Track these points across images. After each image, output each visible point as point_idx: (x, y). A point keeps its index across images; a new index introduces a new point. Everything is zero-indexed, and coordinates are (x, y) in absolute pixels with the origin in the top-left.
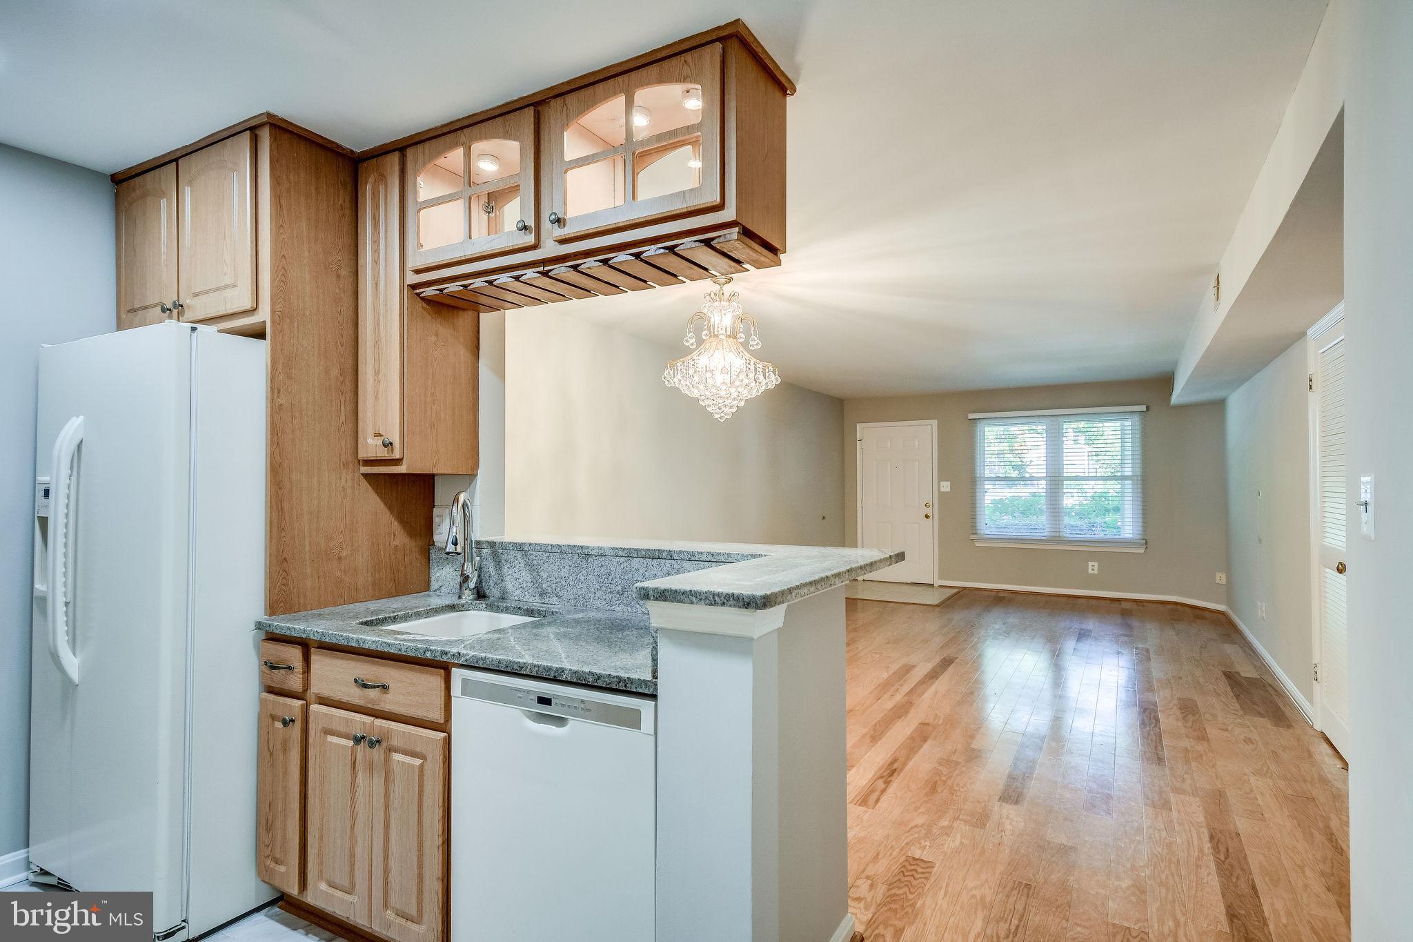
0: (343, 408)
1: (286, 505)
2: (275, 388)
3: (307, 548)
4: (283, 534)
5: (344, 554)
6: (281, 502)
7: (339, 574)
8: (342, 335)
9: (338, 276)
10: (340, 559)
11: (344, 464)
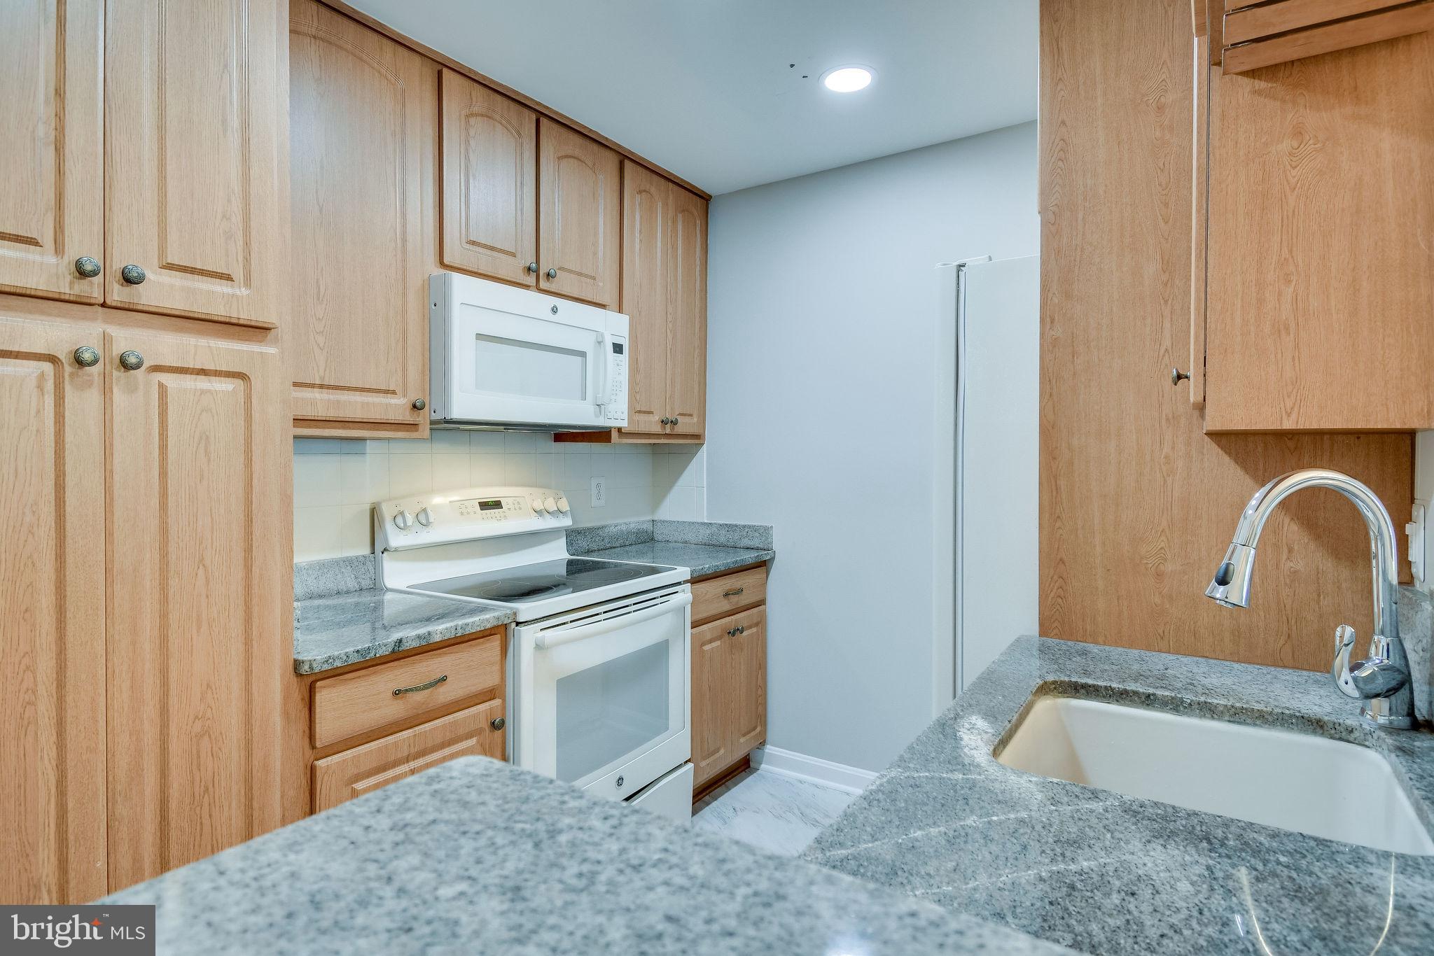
0: (1167, 324)
1: (1062, 482)
2: (1047, 319)
3: (1099, 550)
4: (1058, 524)
5: (1169, 567)
6: (1055, 477)
7: (1157, 600)
8: (1166, 205)
9: (1160, 109)
10: (1159, 575)
11: (1168, 420)
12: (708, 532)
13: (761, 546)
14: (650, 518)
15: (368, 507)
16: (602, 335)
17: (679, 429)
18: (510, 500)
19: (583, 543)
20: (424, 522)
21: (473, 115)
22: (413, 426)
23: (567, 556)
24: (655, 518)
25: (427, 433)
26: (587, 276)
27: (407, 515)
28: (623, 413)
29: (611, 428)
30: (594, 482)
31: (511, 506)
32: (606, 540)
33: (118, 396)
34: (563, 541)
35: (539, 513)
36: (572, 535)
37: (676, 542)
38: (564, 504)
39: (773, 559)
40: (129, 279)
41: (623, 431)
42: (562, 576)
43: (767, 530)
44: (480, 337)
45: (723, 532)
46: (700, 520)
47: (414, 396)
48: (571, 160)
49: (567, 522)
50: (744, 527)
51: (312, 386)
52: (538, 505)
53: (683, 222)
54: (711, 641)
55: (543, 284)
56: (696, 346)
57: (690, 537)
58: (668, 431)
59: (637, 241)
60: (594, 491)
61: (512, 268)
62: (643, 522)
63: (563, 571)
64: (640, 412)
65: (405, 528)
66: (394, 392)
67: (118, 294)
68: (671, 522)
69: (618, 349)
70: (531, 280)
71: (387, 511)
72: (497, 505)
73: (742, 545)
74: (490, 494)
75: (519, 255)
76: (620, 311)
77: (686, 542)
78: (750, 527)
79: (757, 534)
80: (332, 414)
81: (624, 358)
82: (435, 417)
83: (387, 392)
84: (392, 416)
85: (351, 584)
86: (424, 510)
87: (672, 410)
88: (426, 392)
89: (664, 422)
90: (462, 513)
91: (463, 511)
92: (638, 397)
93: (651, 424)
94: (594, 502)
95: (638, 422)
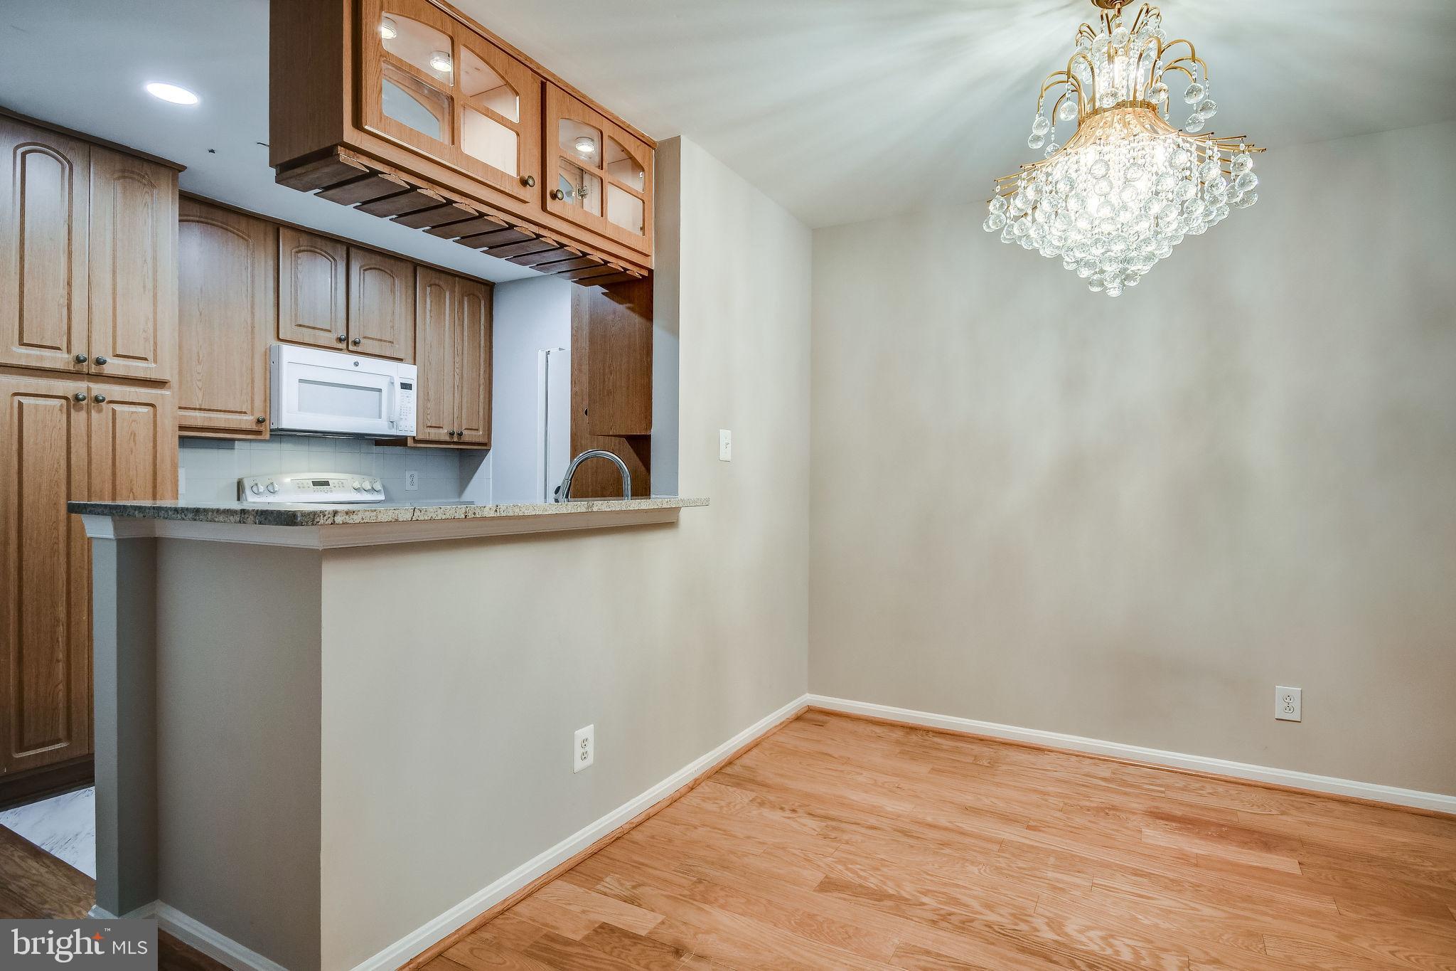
15: (236, 481)
16: (394, 378)
17: (466, 438)
18: (336, 481)
20: (271, 491)
21: (300, 251)
22: (259, 433)
25: (267, 437)
26: (386, 340)
27: (259, 485)
28: (413, 426)
29: (405, 436)
30: (408, 474)
31: (336, 485)
33: (94, 413)
35: (358, 491)
38: (378, 486)
40: (100, 362)
41: (416, 438)
44: (301, 381)
47: (260, 415)
48: (374, 271)
49: (381, 497)
51: (195, 409)
52: (357, 485)
53: (469, 302)
55: (351, 348)
56: (482, 383)
58: (456, 440)
59: (428, 317)
60: (408, 480)
61: (329, 339)
64: (431, 427)
65: (258, 494)
66: (245, 413)
67: (94, 369)
69: (406, 386)
70: (343, 346)
71: (247, 484)
72: (326, 483)
74: (321, 477)
75: (333, 331)
76: (413, 362)
80: (206, 424)
81: (413, 392)
82: (272, 427)
83: (241, 412)
84: (244, 426)
86: (272, 483)
87: (460, 425)
88: (265, 412)
89: (452, 434)
90: (299, 487)
91: (300, 487)
92: (429, 417)
93: (443, 434)
94: (408, 487)
95: (429, 433)
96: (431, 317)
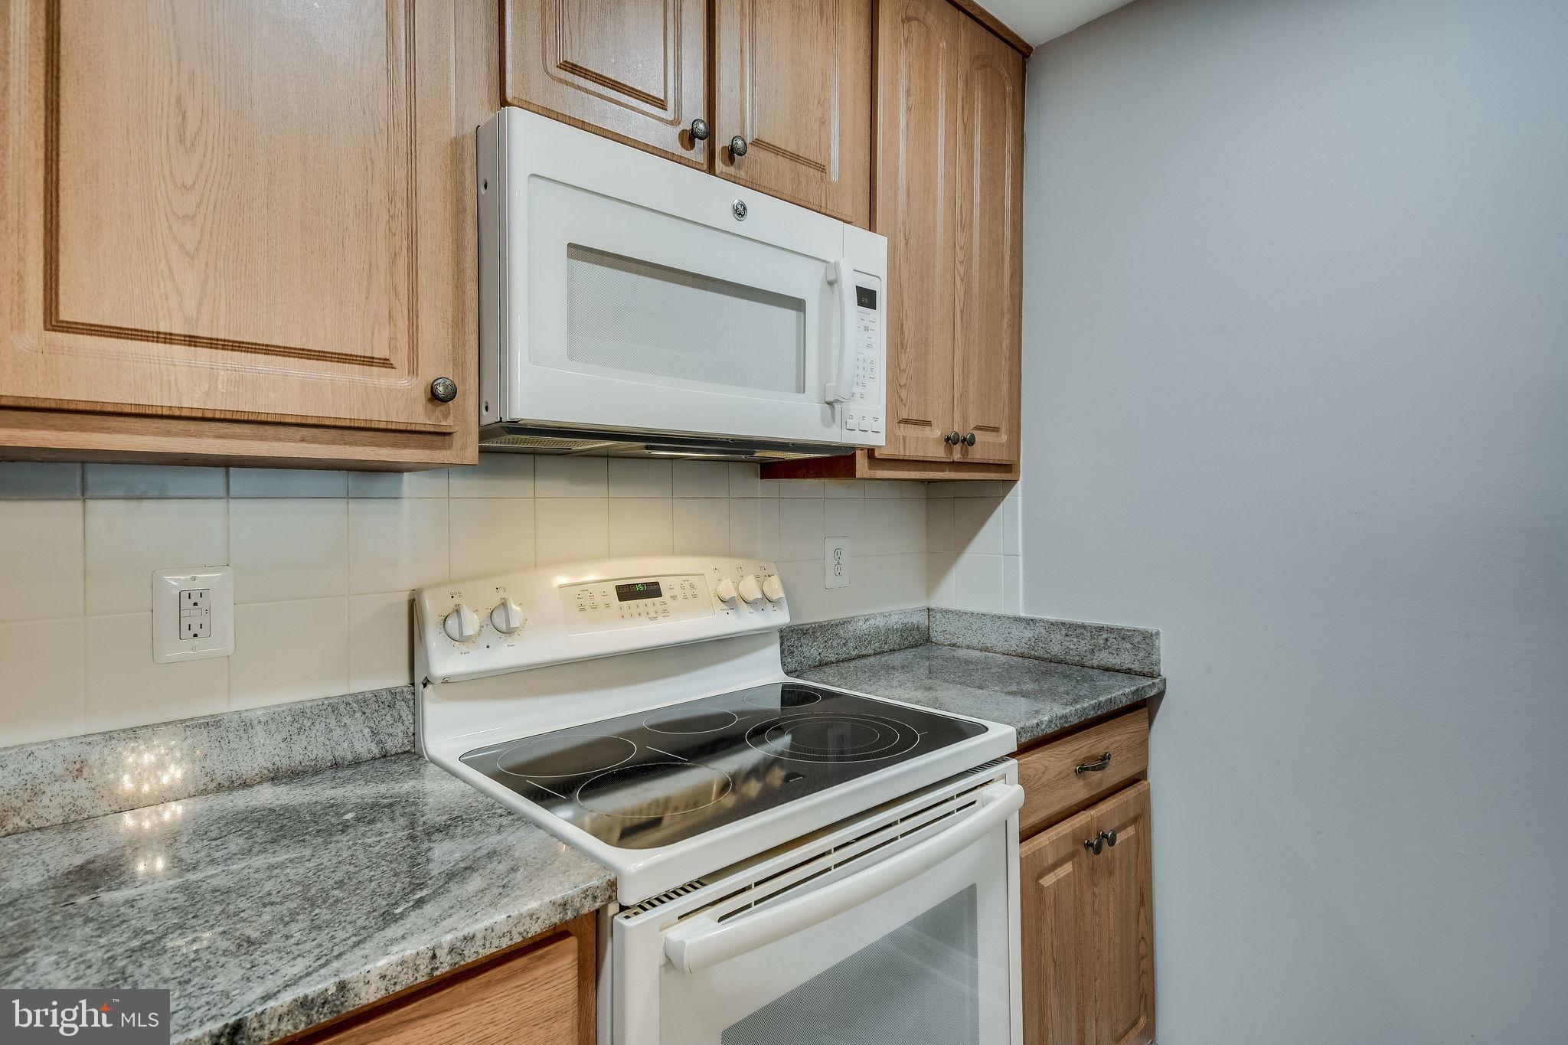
12: (1028, 634)
13: (1136, 666)
14: (922, 604)
16: (836, 266)
17: (977, 454)
18: (676, 581)
19: (812, 651)
20: (503, 627)
22: (442, 436)
23: (780, 677)
24: (933, 606)
25: (471, 455)
26: (807, 162)
27: (467, 613)
28: (876, 419)
29: (853, 448)
30: (830, 546)
31: (678, 592)
32: (851, 645)
34: (774, 651)
35: (729, 603)
36: (790, 638)
37: (968, 647)
38: (774, 586)
39: (1161, 694)
41: (877, 454)
42: (772, 712)
43: (1148, 637)
44: (577, 251)
45: (1057, 637)
46: (1011, 613)
47: (435, 368)
49: (781, 618)
50: (1100, 629)
51: (168, 338)
52: (727, 589)
54: (1055, 867)
56: (1005, 307)
57: (993, 639)
58: (957, 456)
59: (902, 109)
60: (831, 562)
61: (660, 126)
62: (913, 612)
63: (776, 705)
64: (907, 421)
65: (462, 640)
66: (385, 363)
68: (960, 614)
69: (866, 298)
70: (696, 153)
71: (432, 609)
72: (652, 590)
73: (1095, 663)
74: (637, 570)
75: (669, 101)
76: (871, 226)
77: (986, 650)
78: (1111, 630)
79: (1129, 646)
81: (879, 317)
82: (488, 418)
83: (368, 361)
84: (379, 416)
85: (365, 747)
86: (504, 604)
87: (965, 419)
88: (458, 363)
89: (950, 441)
90: (582, 608)
91: (583, 604)
92: (904, 393)
93: (927, 444)
94: (831, 580)
95: (904, 438)
96: (909, 109)
